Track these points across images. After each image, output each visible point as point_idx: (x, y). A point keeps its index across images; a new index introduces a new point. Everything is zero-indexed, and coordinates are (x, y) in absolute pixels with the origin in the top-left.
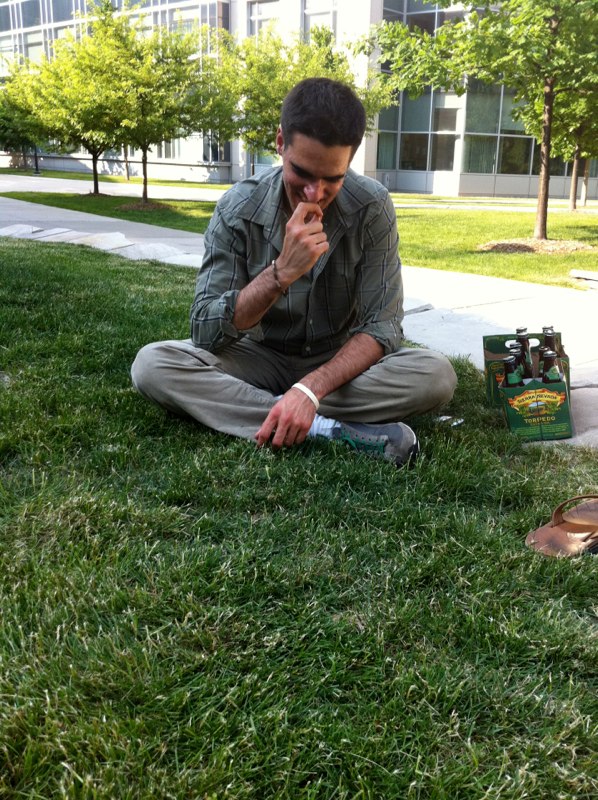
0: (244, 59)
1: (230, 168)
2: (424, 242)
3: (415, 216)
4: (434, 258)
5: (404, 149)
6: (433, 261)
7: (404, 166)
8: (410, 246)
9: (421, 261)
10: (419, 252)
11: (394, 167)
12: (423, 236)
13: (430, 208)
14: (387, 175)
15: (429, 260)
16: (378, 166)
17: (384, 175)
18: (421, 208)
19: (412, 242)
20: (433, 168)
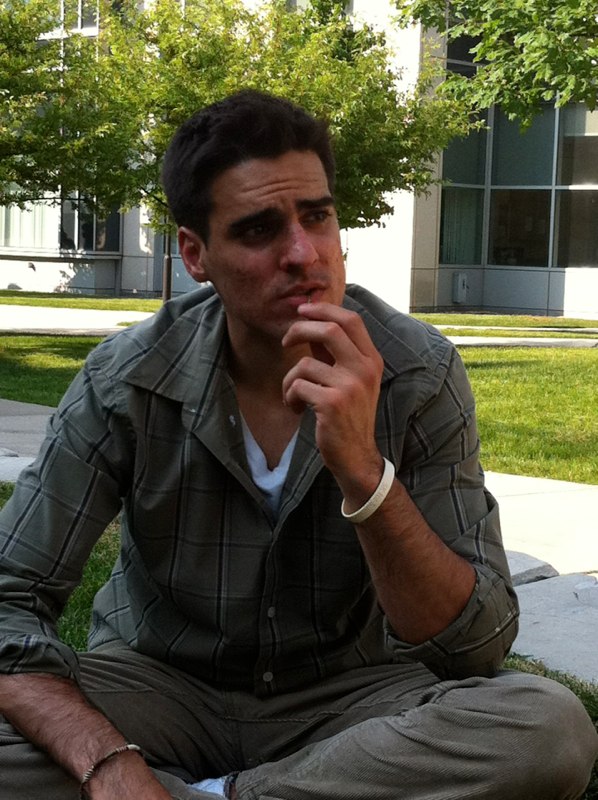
0: (156, 41)
1: (117, 263)
2: (543, 421)
3: (522, 364)
4: (567, 456)
5: (499, 221)
6: (562, 462)
7: (499, 256)
8: (513, 429)
9: (535, 463)
10: (532, 441)
11: (477, 260)
12: (540, 408)
13: (556, 346)
14: (462, 277)
15: (553, 461)
16: (443, 258)
17: (454, 276)
18: (537, 346)
19: (516, 422)
20: (564, 262)
